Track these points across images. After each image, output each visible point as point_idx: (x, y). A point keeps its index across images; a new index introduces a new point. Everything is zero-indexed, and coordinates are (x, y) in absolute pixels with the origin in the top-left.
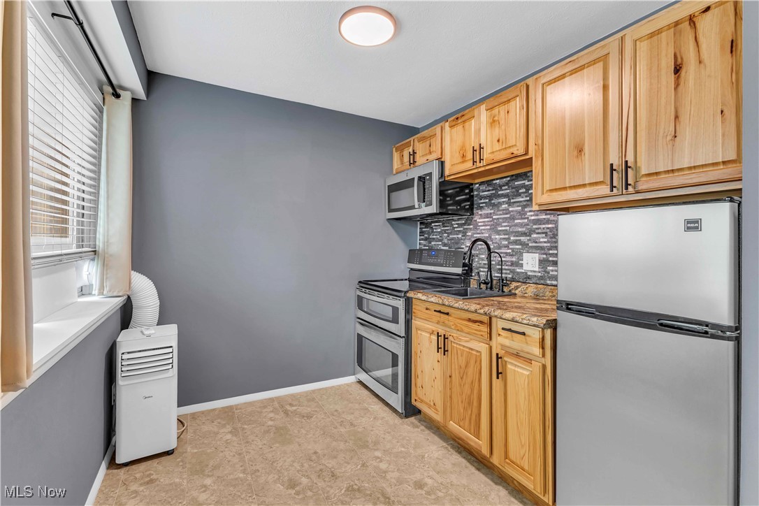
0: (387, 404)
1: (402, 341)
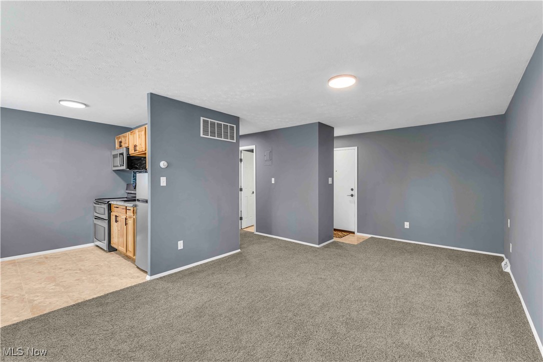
0: (101, 248)
1: (107, 221)
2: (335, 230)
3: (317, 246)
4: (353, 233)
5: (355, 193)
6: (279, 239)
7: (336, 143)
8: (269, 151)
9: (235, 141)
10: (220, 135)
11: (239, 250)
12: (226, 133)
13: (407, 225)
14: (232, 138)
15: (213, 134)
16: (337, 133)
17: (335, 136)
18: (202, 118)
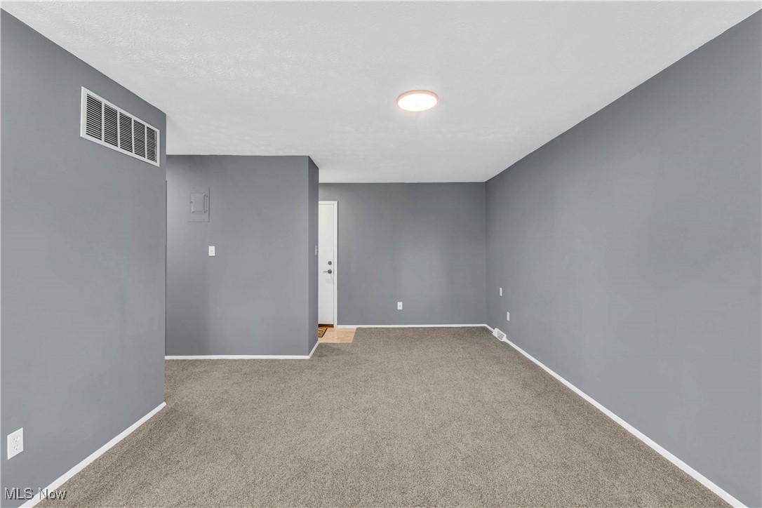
2: (320, 326)
3: (307, 357)
4: (332, 326)
5: (334, 267)
6: (229, 360)
7: (321, 193)
8: (203, 195)
9: (157, 164)
10: (127, 145)
11: (164, 404)
12: (140, 141)
13: (400, 306)
14: (152, 156)
15: (111, 138)
16: (324, 177)
17: (320, 182)
18: (85, 92)
